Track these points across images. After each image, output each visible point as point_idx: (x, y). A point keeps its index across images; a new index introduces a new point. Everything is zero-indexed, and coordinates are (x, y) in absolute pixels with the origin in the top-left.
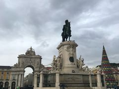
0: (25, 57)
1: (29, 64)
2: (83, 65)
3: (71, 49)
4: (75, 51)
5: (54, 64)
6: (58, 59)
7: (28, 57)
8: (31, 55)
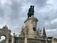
0: (2, 30)
1: (4, 34)
2: (41, 34)
3: (34, 22)
4: (36, 24)
5: (22, 32)
6: (25, 28)
7: (3, 30)
8: (5, 29)
